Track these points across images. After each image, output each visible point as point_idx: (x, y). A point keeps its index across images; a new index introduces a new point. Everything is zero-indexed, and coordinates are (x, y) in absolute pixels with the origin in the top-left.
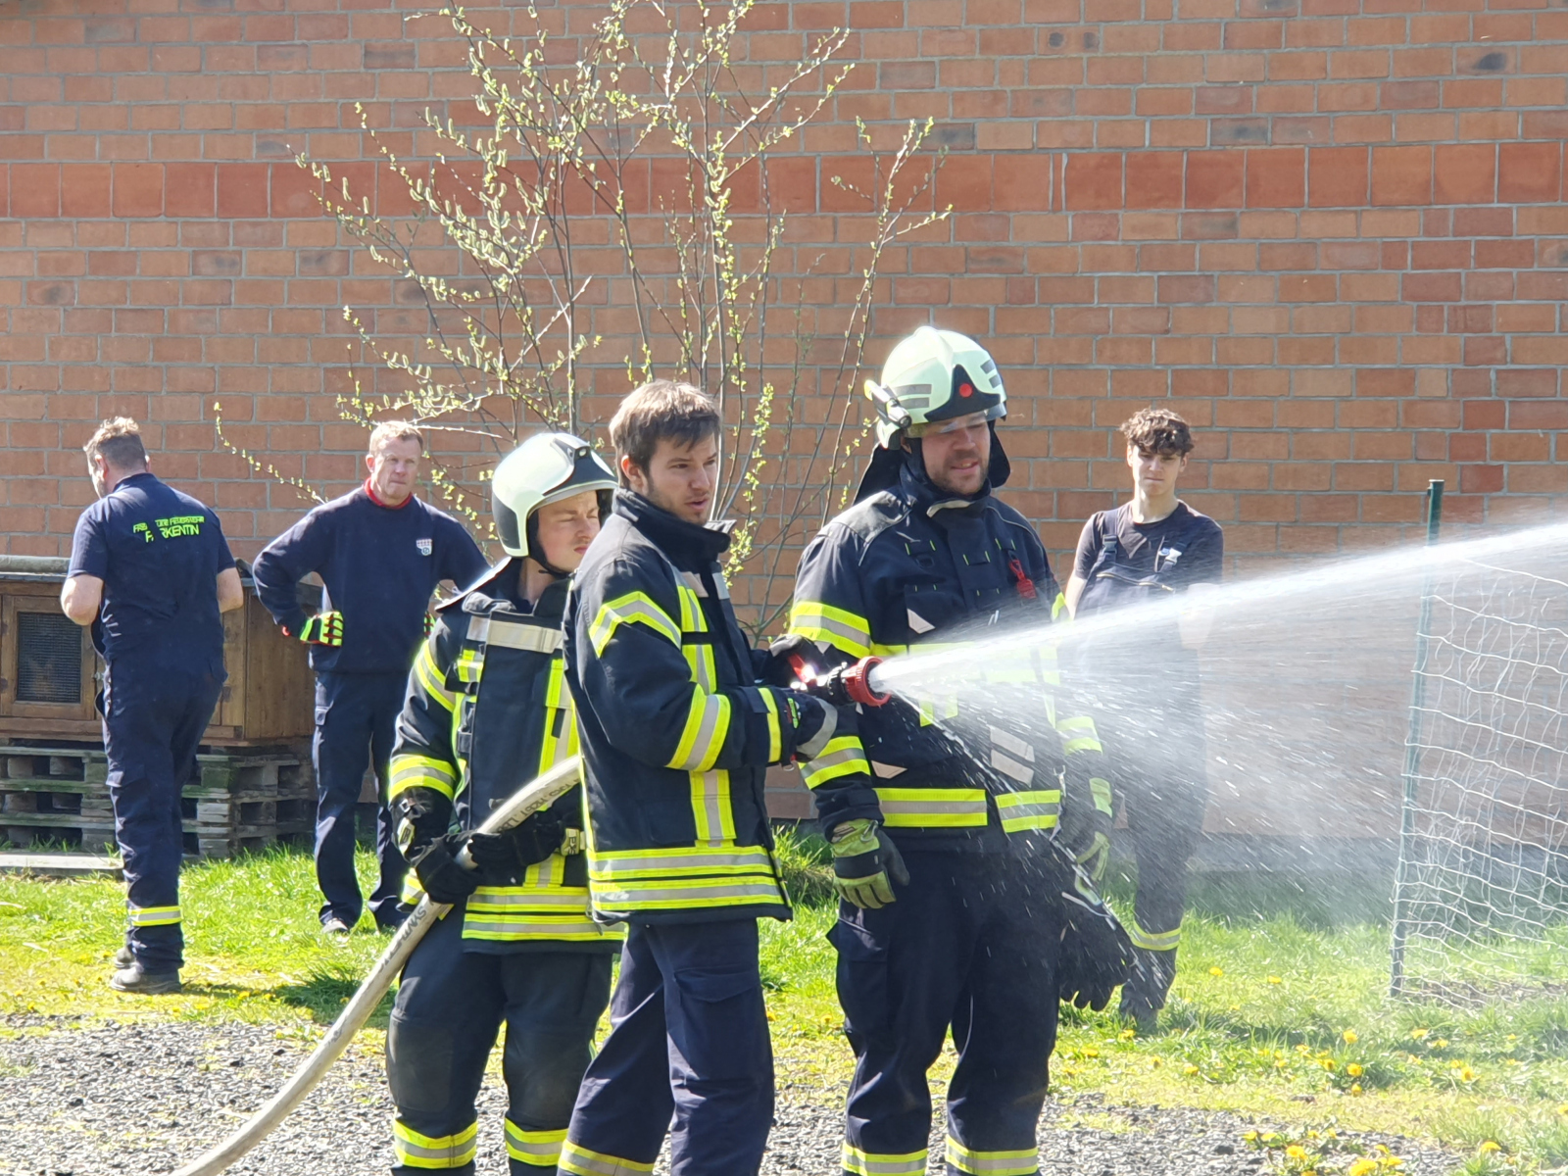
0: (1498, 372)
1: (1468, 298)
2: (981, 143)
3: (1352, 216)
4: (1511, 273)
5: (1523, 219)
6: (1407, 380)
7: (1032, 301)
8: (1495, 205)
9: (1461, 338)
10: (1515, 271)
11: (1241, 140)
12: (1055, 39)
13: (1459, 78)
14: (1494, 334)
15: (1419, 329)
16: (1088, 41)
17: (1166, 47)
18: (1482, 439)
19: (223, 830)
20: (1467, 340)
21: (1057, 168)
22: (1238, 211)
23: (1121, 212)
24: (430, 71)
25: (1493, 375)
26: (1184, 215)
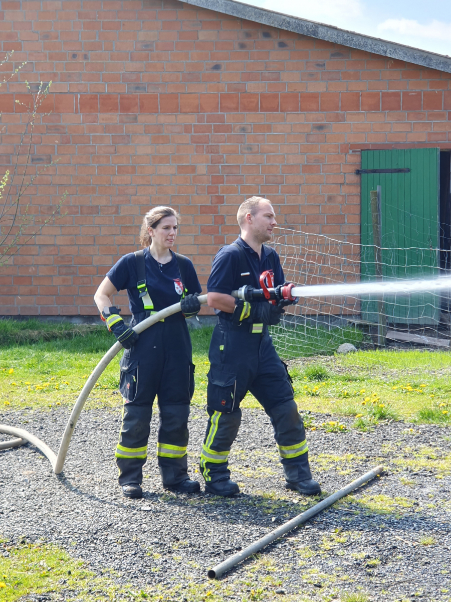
0: (222, 166)
1: (212, 142)
2: (50, 90)
3: (174, 116)
4: (225, 135)
5: (228, 118)
6: (193, 169)
7: (69, 143)
8: (219, 113)
9: (210, 155)
10: (226, 134)
11: (137, 91)
12: (74, 56)
13: (207, 72)
14: (220, 154)
15: (197, 152)
16: (85, 57)
17: (111, 59)
18: (217, 187)
20: (212, 156)
21: (77, 99)
22: (137, 114)
23: (99, 114)
25: (220, 167)
26: (120, 115)
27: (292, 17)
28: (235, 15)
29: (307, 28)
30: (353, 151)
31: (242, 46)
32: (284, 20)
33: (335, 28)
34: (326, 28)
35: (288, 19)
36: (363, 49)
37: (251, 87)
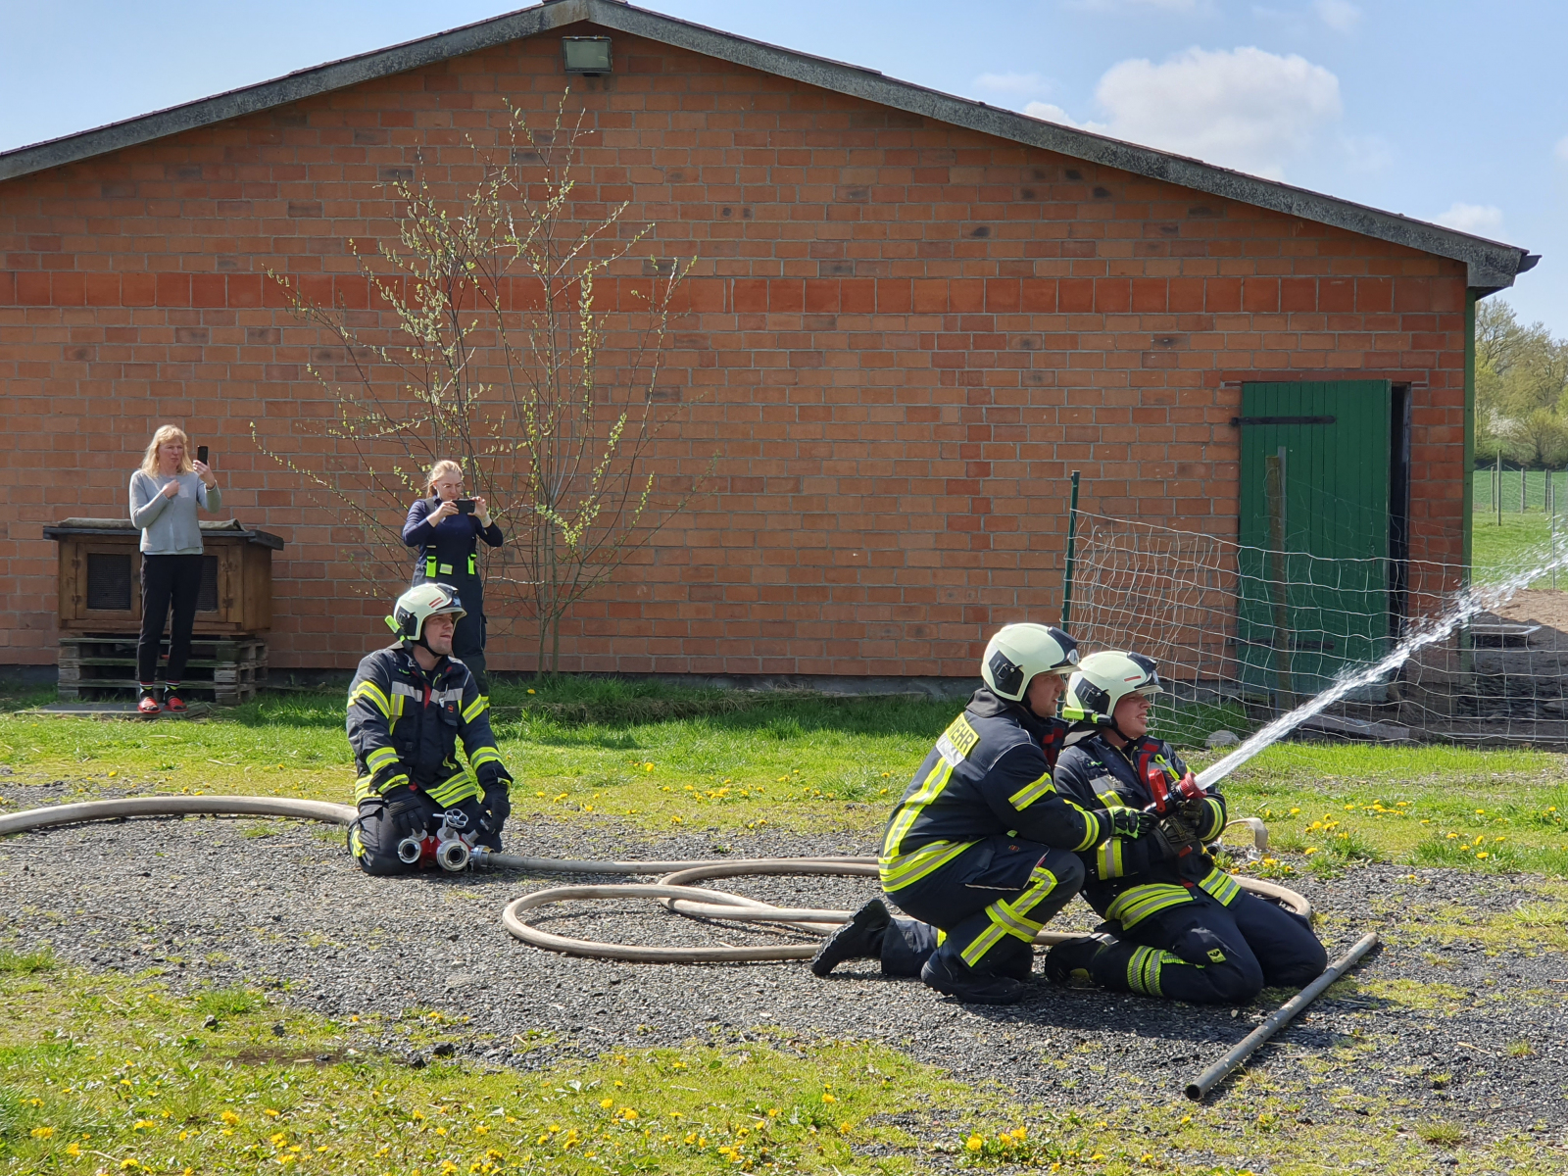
0: (986, 408)
1: (969, 367)
3: (903, 319)
4: (993, 353)
5: (1000, 322)
6: (935, 413)
7: (714, 365)
8: (984, 314)
9: (966, 389)
10: (995, 351)
11: (838, 274)
12: (726, 211)
13: (963, 241)
14: (985, 387)
15: (942, 384)
16: (746, 214)
17: (792, 218)
18: (978, 447)
20: (969, 390)
21: (728, 287)
22: (836, 314)
23: (767, 314)
24: (332, 219)
25: (984, 411)
26: (805, 316)
27: (1121, 144)
28: (1017, 139)
29: (1148, 163)
30: (1226, 385)
31: (1028, 195)
32: (1107, 149)
33: (1198, 164)
34: (1181, 163)
35: (1113, 147)
36: (1250, 202)
37: (1042, 267)
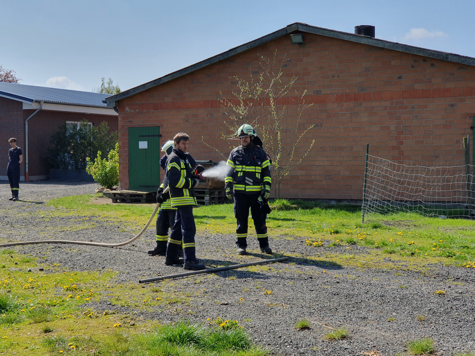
1: (397, 115)
2: (323, 93)
3: (379, 102)
4: (404, 111)
5: (405, 102)
6: (388, 128)
7: (330, 117)
8: (401, 100)
9: (397, 121)
11: (362, 91)
12: (333, 76)
13: (395, 80)
14: (402, 120)
15: (390, 120)
16: (338, 76)
17: (350, 77)
18: (400, 137)
19: (208, 201)
21: (334, 96)
22: (362, 102)
23: (344, 103)
25: (402, 127)
26: (354, 103)
30: (469, 117)
31: (413, 67)
32: (431, 53)
34: (452, 56)
37: (417, 86)
